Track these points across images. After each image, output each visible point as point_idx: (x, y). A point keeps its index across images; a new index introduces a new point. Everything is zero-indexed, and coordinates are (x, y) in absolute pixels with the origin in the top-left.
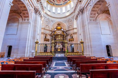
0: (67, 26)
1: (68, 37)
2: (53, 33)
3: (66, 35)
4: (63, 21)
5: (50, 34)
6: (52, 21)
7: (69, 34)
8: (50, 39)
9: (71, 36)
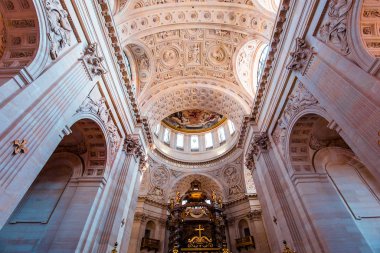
0: (221, 188)
1: (231, 230)
2: (177, 214)
3: (223, 224)
4: (208, 172)
5: (165, 218)
6: (174, 173)
7: (233, 220)
8: (162, 239)
9: (240, 227)
